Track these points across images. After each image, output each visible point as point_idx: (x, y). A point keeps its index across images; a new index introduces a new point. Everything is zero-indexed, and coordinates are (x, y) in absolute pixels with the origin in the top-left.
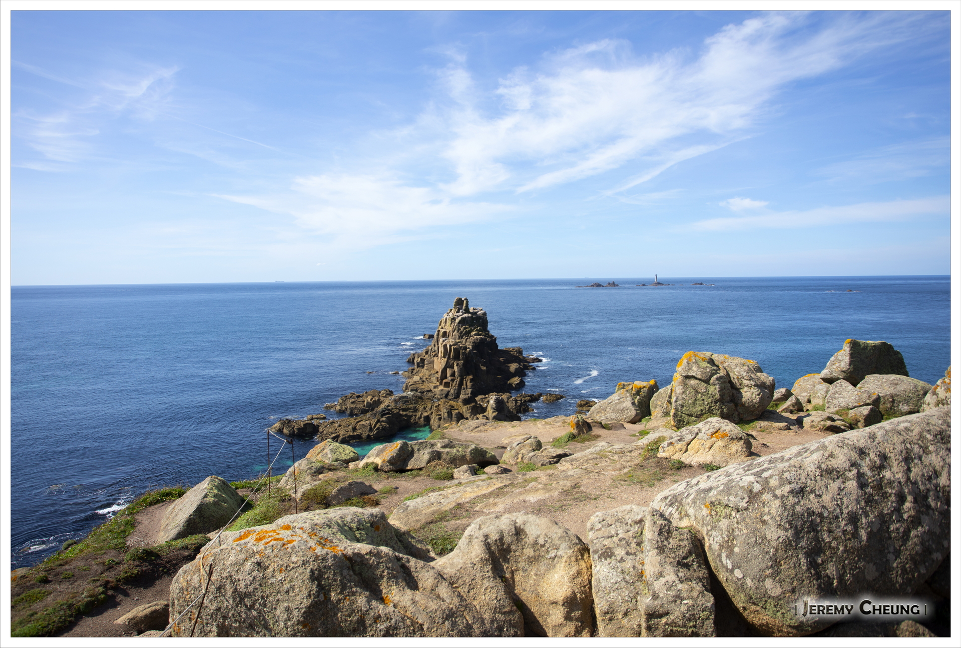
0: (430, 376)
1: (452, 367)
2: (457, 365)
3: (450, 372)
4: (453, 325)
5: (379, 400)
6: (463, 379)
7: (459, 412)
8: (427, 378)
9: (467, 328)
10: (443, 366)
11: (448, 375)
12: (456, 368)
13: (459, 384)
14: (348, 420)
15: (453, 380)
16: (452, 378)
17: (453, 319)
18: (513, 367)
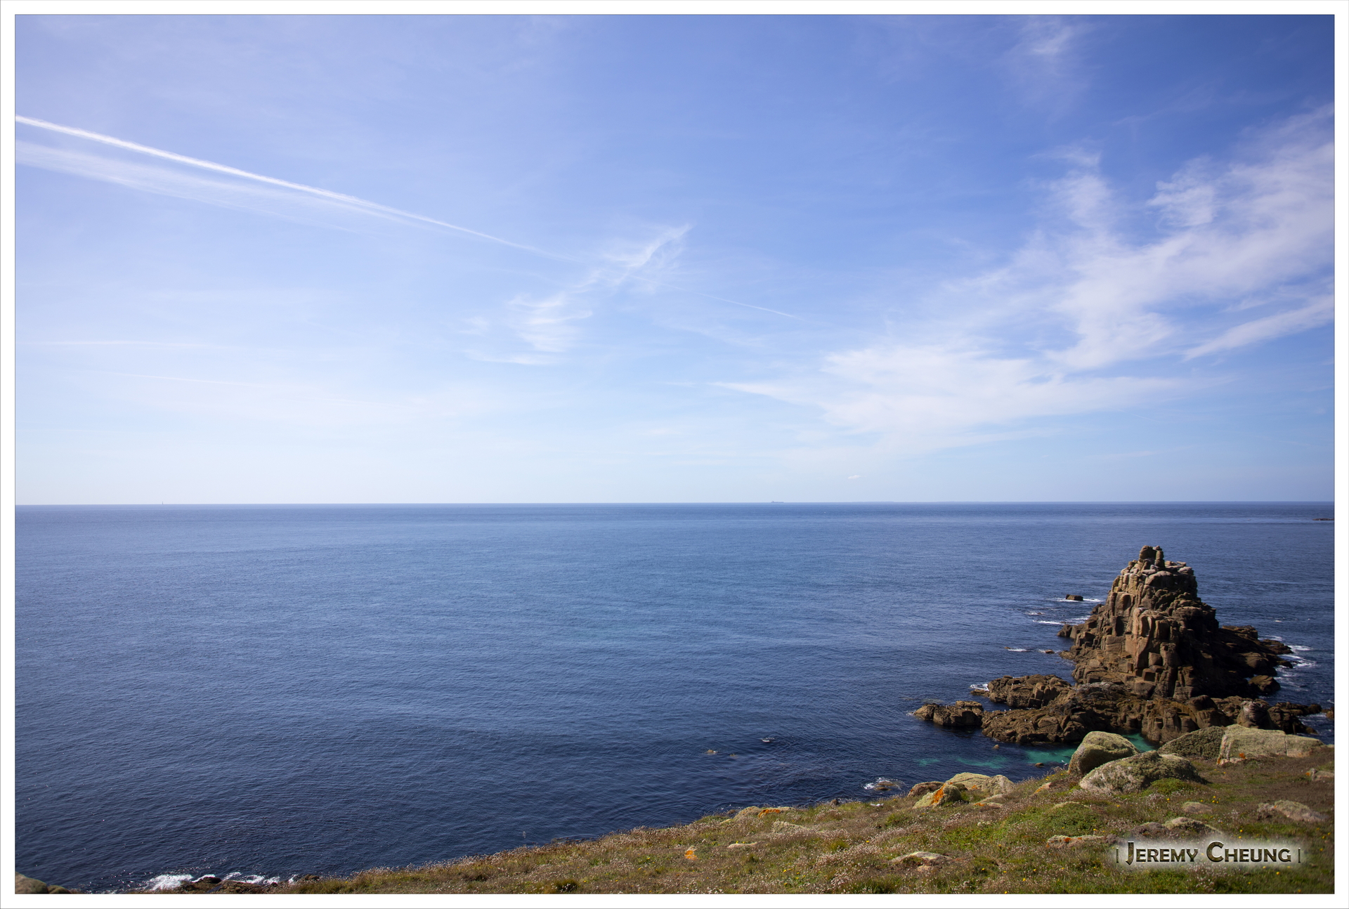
0: (1116, 661)
1: (1157, 651)
2: (1166, 649)
3: (1155, 658)
4: (1140, 587)
5: (1054, 689)
6: (1177, 670)
7: (1191, 719)
8: (1111, 664)
9: (1165, 593)
10: (1142, 649)
11: (1151, 662)
12: (1163, 653)
13: (1170, 678)
14: (1022, 713)
15: (1160, 671)
16: (1159, 667)
17: (1141, 579)
18: (1252, 658)
